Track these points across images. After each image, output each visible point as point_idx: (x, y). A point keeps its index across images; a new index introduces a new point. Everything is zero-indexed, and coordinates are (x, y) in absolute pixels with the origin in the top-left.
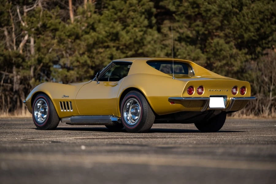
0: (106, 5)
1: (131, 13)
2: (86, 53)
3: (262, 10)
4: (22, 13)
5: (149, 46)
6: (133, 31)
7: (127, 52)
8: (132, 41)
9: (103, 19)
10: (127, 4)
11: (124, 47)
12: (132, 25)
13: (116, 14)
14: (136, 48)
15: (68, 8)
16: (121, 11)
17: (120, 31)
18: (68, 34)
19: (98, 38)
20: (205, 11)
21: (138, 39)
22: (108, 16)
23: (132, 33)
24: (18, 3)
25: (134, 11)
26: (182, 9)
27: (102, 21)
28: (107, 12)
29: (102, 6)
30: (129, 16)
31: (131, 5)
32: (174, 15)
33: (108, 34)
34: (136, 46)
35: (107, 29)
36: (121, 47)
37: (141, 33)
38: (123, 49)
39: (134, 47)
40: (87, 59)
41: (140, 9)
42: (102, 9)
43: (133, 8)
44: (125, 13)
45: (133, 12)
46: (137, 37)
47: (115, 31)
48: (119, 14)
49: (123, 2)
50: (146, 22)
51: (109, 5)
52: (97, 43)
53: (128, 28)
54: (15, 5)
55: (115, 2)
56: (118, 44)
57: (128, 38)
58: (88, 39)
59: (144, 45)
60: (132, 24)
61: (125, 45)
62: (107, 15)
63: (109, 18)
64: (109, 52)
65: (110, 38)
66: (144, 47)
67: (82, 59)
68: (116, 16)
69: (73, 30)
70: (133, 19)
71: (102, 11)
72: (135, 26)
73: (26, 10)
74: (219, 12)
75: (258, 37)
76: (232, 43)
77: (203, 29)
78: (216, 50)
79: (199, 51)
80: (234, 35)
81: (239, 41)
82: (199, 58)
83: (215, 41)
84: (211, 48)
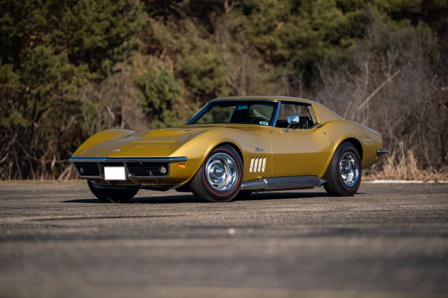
75: (107, 43)
76: (65, 54)
77: (15, 29)
78: (36, 66)
79: (10, 67)
80: (68, 40)
81: (77, 49)
82: (8, 80)
83: (38, 49)
84: (29, 62)
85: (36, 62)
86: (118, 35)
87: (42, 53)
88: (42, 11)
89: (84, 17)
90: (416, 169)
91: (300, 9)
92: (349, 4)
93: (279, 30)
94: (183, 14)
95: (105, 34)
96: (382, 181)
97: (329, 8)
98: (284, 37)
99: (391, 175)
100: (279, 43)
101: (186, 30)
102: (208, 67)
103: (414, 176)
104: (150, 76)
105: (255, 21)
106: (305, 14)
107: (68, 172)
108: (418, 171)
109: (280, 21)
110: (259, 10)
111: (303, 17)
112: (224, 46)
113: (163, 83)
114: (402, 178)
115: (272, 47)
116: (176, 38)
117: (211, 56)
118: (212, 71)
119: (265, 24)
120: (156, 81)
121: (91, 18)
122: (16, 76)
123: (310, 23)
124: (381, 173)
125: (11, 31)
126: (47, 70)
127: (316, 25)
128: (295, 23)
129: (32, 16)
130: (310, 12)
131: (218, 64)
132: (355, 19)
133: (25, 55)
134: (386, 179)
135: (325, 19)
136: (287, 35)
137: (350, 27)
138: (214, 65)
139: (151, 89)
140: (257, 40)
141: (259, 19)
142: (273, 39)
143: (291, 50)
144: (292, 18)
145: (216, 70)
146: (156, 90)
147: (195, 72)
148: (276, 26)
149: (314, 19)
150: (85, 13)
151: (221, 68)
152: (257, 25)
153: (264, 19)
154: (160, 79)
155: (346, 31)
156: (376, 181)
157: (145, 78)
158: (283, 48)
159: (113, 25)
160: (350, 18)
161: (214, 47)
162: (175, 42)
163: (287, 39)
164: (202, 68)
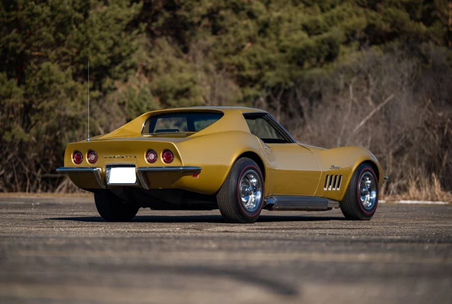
3: (120, 17)
20: (29, 16)
74: (53, 17)
75: (109, 61)
76: (69, 70)
77: (23, 46)
78: (41, 82)
79: (14, 82)
80: (73, 57)
81: (82, 67)
82: (13, 95)
83: (44, 65)
84: (34, 78)
85: (41, 79)
86: (120, 54)
87: (49, 69)
88: (49, 28)
89: (91, 35)
90: (440, 190)
91: (268, 30)
92: (314, 27)
93: (246, 51)
94: (158, 33)
95: (110, 52)
96: (409, 202)
97: (295, 31)
98: (252, 58)
99: (416, 196)
100: (247, 64)
101: (161, 49)
102: (185, 86)
103: (439, 197)
104: (130, 94)
105: (224, 41)
106: (273, 36)
107: (63, 186)
108: (443, 193)
109: (248, 42)
110: (227, 31)
111: (271, 39)
112: (198, 66)
113: (142, 101)
114: (426, 199)
115: (240, 67)
116: (151, 57)
117: (186, 75)
118: (187, 90)
119: (233, 45)
120: (136, 99)
121: (97, 36)
122: (21, 91)
123: (277, 45)
124: (406, 194)
125: (18, 48)
126: (52, 86)
127: (284, 47)
128: (263, 44)
129: (40, 33)
130: (277, 34)
131: (195, 83)
132: (323, 42)
133: (31, 71)
134: (411, 199)
135: (292, 40)
136: (255, 56)
137: (317, 50)
138: (190, 84)
139: (130, 107)
140: (225, 60)
141: (229, 39)
142: (241, 59)
143: (259, 71)
144: (259, 39)
145: (192, 89)
146: (135, 108)
147: (171, 91)
148: (243, 47)
149: (281, 41)
150: (93, 32)
151: (198, 88)
152: (226, 45)
153: (233, 40)
154: (139, 97)
155: (313, 54)
156: (402, 202)
157: (124, 96)
158: (250, 69)
159: (116, 44)
160: (317, 42)
161: (188, 66)
162: (150, 60)
163: (254, 60)
164: (178, 87)
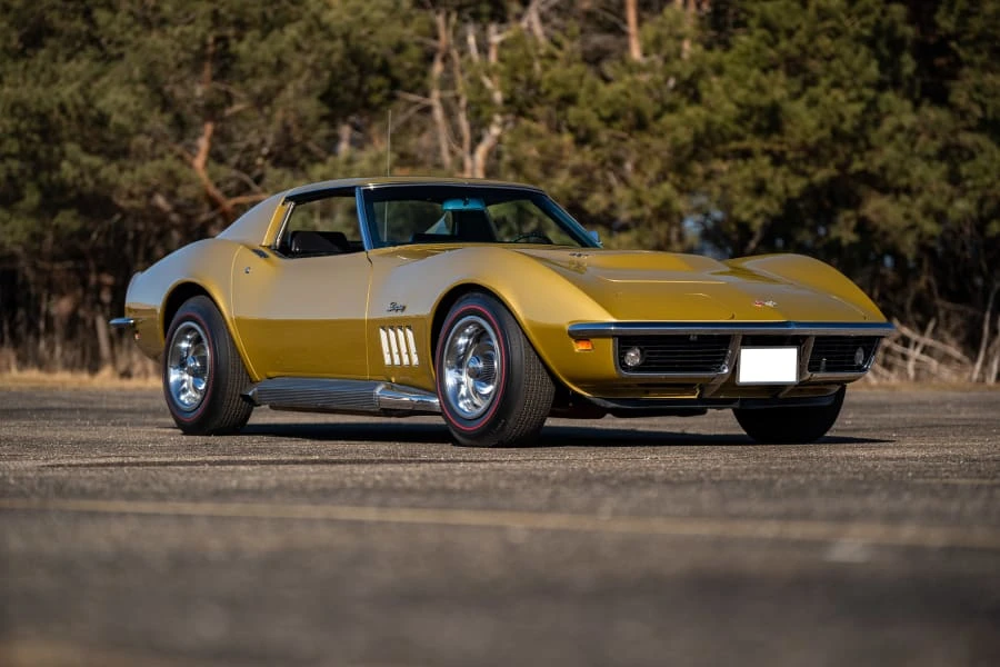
0: (743, 16)
1: (824, 42)
2: (671, 176)
4: (483, 48)
5: (889, 151)
6: (828, 100)
7: (810, 169)
8: (826, 133)
9: (732, 62)
10: (811, 12)
11: (802, 154)
12: (824, 82)
13: (773, 44)
14: (842, 158)
15: (624, 27)
16: (790, 34)
17: (783, 99)
18: (606, 113)
19: (709, 124)
21: (847, 127)
22: (748, 54)
23: (825, 106)
24: (476, 17)
25: (835, 34)
26: (976, 24)
27: (729, 67)
28: (744, 39)
29: (731, 20)
30: (818, 50)
31: (823, 14)
32: (953, 45)
33: (746, 111)
34: (843, 150)
35: (740, 93)
36: (790, 155)
37: (858, 108)
38: (797, 160)
39: (834, 154)
40: (674, 193)
41: (853, 26)
42: (731, 30)
43: (829, 24)
44: (804, 41)
45: (830, 36)
46: (842, 119)
47: (765, 101)
48: (784, 44)
49: (795, 6)
50: (873, 70)
51: (751, 14)
52: (706, 143)
53: (812, 91)
54: (465, 21)
55: (769, 6)
56: (781, 143)
57: (812, 123)
58: (673, 129)
59: (869, 147)
60: (826, 76)
61: (804, 146)
62: (743, 49)
63: (751, 59)
64: (747, 172)
65: (750, 125)
66: (868, 155)
67: (654, 196)
68: (772, 53)
69: (623, 99)
70: (829, 59)
71: (732, 34)
72: (837, 84)
73: (495, 39)
